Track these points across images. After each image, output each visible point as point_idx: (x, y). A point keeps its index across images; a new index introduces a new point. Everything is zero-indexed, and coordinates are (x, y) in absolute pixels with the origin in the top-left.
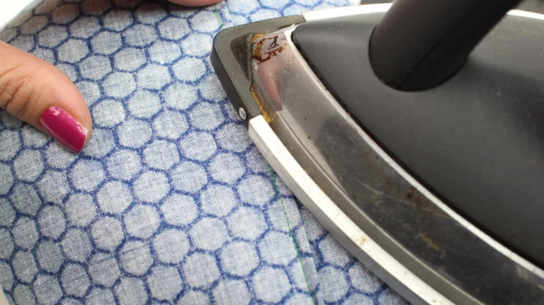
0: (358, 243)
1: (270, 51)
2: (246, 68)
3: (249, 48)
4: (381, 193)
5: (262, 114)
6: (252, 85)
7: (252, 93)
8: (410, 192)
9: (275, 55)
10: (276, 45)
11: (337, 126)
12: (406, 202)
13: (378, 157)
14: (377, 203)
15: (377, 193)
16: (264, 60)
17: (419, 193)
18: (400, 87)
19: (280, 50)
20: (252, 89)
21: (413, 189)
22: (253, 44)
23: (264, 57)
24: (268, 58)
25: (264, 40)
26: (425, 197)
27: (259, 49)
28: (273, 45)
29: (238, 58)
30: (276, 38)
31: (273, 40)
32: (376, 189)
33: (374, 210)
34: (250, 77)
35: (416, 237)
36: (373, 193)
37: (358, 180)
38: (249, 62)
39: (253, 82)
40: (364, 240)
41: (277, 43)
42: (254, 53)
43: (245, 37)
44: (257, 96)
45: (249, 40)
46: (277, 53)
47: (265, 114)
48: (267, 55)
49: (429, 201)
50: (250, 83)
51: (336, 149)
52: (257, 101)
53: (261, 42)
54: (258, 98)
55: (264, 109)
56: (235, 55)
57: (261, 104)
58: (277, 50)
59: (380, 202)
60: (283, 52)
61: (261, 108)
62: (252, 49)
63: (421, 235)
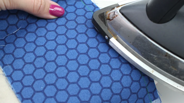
0: (151, 73)
1: (113, 17)
2: (105, 23)
3: (105, 16)
4: (157, 56)
5: (113, 37)
6: (108, 28)
7: (108, 31)
8: (166, 54)
9: (115, 18)
10: (115, 15)
11: (140, 37)
12: (165, 58)
13: (154, 45)
14: (156, 59)
15: (155, 56)
16: (111, 20)
17: (169, 54)
18: (159, 23)
19: (117, 16)
20: (108, 29)
21: (167, 53)
22: (106, 15)
23: (111, 19)
24: (113, 19)
25: (110, 13)
26: (171, 55)
27: (109, 17)
28: (114, 15)
29: (102, 20)
30: (114, 12)
31: (113, 13)
32: (155, 55)
33: (155, 62)
34: (107, 26)
35: (169, 68)
36: (154, 56)
37: (149, 53)
38: (106, 21)
39: (108, 27)
40: (153, 71)
41: (115, 14)
42: (107, 18)
43: (103, 13)
44: (110, 31)
45: (105, 14)
46: (116, 17)
47: (114, 37)
48: (112, 18)
49: (172, 56)
50: (107, 28)
51: (140, 44)
52: (111, 33)
53: (109, 14)
54: (111, 32)
55: (113, 35)
56: (101, 19)
57: (112, 34)
58: (115, 16)
59: (157, 59)
60: (118, 16)
61: (112, 35)
62: (106, 17)
63: (171, 67)
